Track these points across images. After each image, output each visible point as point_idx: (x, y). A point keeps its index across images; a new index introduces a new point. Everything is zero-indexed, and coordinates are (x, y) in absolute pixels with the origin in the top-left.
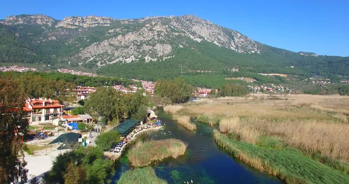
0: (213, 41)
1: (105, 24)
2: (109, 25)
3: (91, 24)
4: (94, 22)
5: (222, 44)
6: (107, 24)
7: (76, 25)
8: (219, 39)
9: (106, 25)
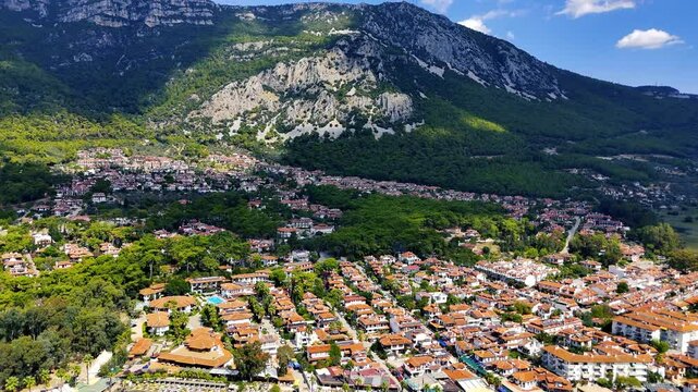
0: (466, 72)
1: (199, 18)
2: (210, 23)
3: (166, 18)
4: (170, 13)
5: (486, 78)
6: (205, 19)
7: (124, 20)
8: (477, 68)
9: (202, 23)
